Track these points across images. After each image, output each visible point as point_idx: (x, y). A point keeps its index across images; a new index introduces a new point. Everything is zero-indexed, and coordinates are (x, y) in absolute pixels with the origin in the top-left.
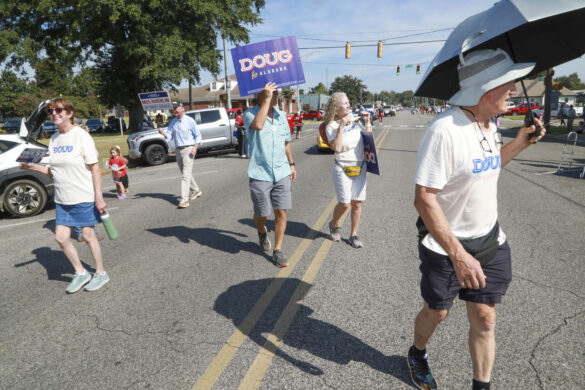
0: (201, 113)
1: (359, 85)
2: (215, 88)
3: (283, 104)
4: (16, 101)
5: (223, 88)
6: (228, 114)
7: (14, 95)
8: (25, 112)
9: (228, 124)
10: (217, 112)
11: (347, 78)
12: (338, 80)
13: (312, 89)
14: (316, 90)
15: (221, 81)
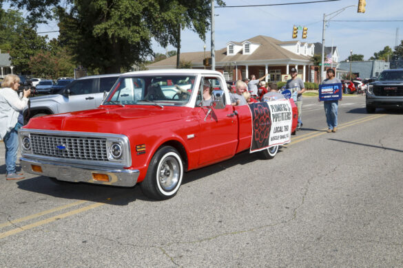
2: (232, 51)
3: (313, 72)
4: (32, 58)
5: (241, 52)
7: (31, 52)
8: (39, 70)
13: (375, 54)
14: (380, 55)
15: (240, 44)
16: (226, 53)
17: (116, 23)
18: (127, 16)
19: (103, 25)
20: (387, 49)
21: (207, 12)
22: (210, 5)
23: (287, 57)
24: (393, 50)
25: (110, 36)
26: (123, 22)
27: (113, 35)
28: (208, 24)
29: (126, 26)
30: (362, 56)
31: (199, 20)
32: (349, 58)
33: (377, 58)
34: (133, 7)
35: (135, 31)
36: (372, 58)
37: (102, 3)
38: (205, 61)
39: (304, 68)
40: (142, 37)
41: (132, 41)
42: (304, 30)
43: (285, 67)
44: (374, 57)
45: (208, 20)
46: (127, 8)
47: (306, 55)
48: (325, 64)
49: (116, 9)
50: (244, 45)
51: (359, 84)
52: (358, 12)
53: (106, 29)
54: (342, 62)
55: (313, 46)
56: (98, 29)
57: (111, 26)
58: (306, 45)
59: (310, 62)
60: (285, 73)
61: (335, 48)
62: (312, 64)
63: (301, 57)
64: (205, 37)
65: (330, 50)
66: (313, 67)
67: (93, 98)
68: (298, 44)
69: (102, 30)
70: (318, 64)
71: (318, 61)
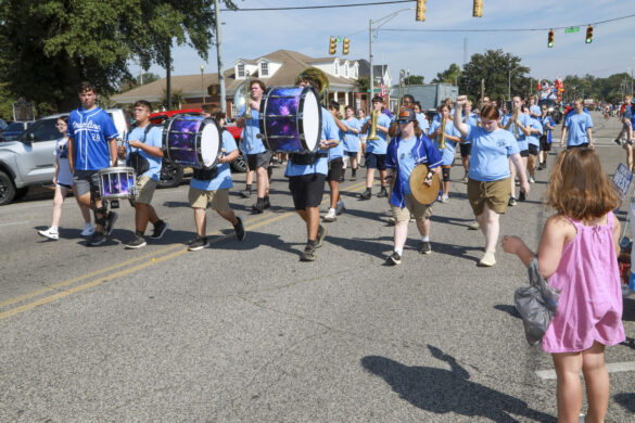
1: (514, 66)
2: (242, 74)
5: (256, 74)
11: (492, 55)
12: (476, 58)
13: (439, 75)
14: (445, 77)
15: (254, 63)
16: (233, 76)
17: (79, 36)
18: (94, 25)
19: (59, 39)
20: (453, 68)
21: (209, 19)
22: (212, 7)
24: (462, 69)
25: (71, 56)
26: (87, 33)
27: (75, 54)
28: (211, 36)
29: (94, 38)
30: (422, 78)
31: (196, 30)
32: (406, 81)
33: (441, 81)
34: (102, 13)
35: (108, 47)
36: (435, 81)
37: (55, 6)
38: (210, 89)
39: (347, 96)
40: (118, 56)
41: (104, 62)
42: (344, 43)
44: (438, 79)
45: (210, 30)
46: (93, 13)
47: (347, 77)
48: (375, 90)
49: (76, 14)
50: (260, 65)
52: (417, 19)
53: (63, 44)
54: (396, 87)
55: (356, 64)
56: (51, 45)
57: (70, 40)
58: (347, 63)
59: (353, 88)
61: (386, 66)
62: (356, 90)
63: (341, 80)
64: (206, 54)
65: (380, 70)
66: (359, 95)
68: (337, 61)
69: (56, 46)
70: (365, 90)
71: (366, 86)
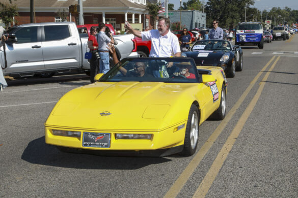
0: (45, 27)
3: (147, 21)
6: (80, 31)
9: (78, 43)
10: (66, 27)
13: (184, 4)
23: (125, 5)
33: (186, 8)
39: (140, 16)
43: (124, 15)
44: (183, 6)
47: (139, 3)
51: (196, 34)
59: (144, 12)
60: (124, 22)
62: (147, 13)
63: (135, 5)
66: (148, 17)
67: (40, 47)
71: (154, 10)
